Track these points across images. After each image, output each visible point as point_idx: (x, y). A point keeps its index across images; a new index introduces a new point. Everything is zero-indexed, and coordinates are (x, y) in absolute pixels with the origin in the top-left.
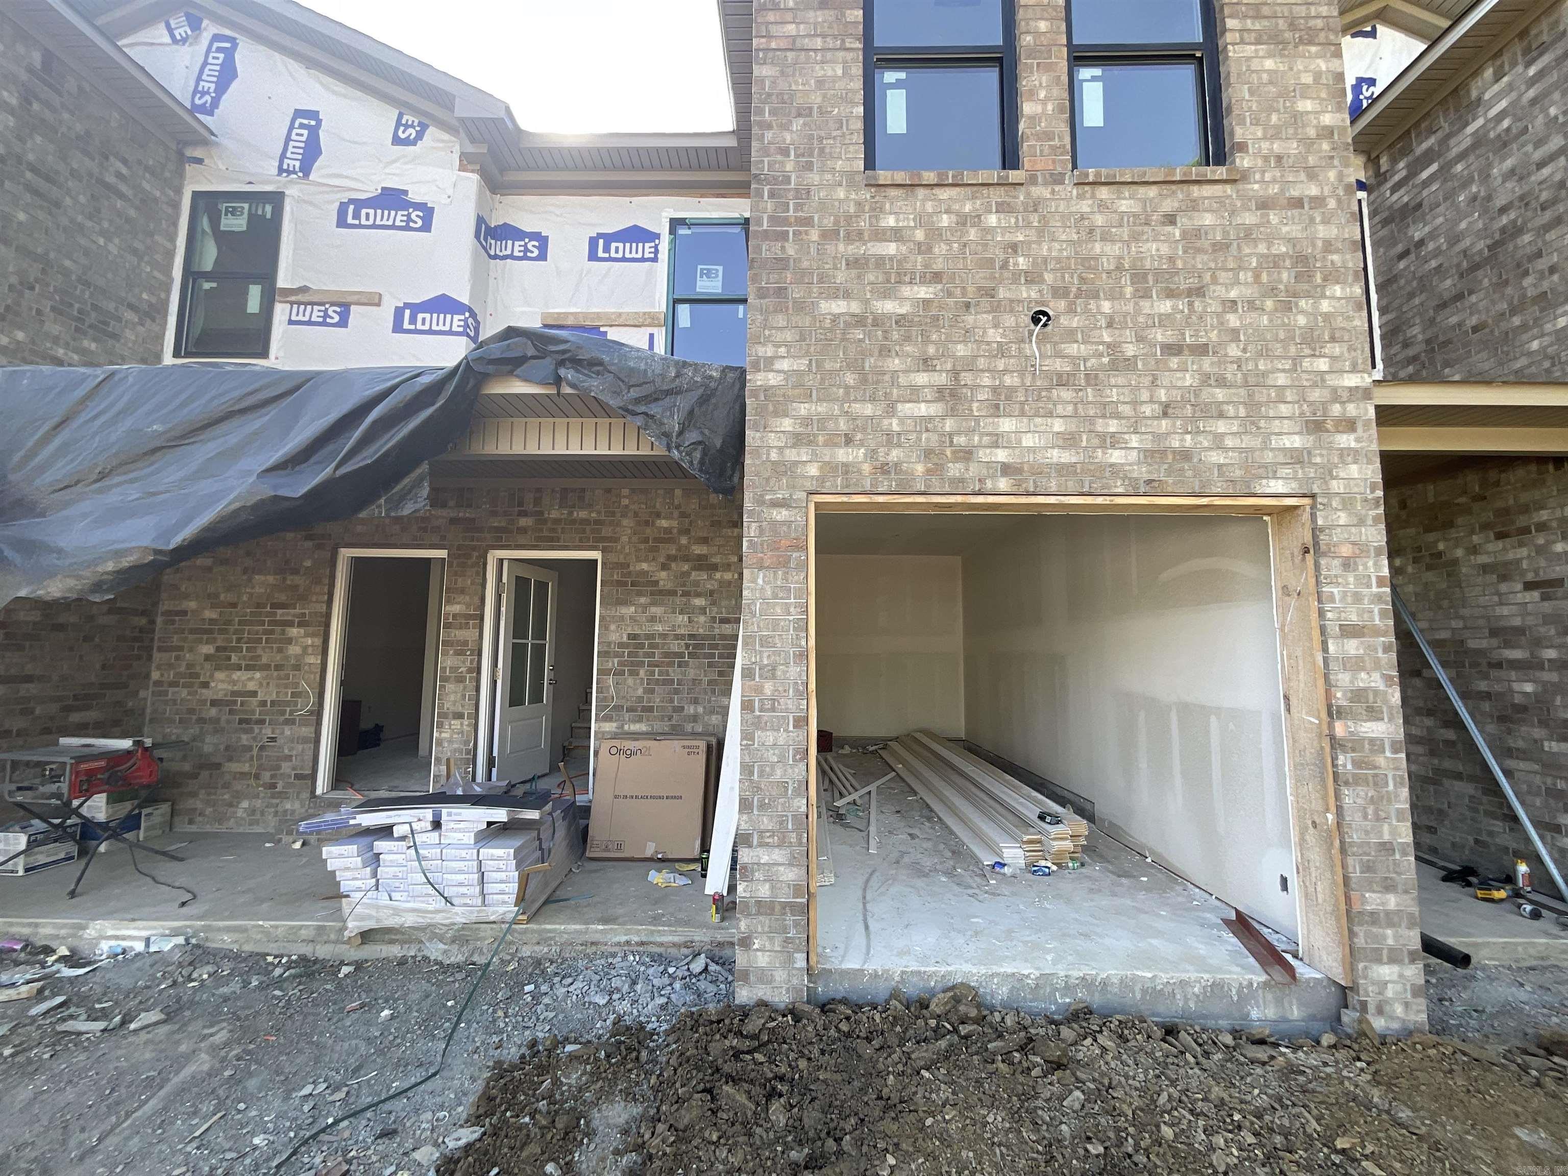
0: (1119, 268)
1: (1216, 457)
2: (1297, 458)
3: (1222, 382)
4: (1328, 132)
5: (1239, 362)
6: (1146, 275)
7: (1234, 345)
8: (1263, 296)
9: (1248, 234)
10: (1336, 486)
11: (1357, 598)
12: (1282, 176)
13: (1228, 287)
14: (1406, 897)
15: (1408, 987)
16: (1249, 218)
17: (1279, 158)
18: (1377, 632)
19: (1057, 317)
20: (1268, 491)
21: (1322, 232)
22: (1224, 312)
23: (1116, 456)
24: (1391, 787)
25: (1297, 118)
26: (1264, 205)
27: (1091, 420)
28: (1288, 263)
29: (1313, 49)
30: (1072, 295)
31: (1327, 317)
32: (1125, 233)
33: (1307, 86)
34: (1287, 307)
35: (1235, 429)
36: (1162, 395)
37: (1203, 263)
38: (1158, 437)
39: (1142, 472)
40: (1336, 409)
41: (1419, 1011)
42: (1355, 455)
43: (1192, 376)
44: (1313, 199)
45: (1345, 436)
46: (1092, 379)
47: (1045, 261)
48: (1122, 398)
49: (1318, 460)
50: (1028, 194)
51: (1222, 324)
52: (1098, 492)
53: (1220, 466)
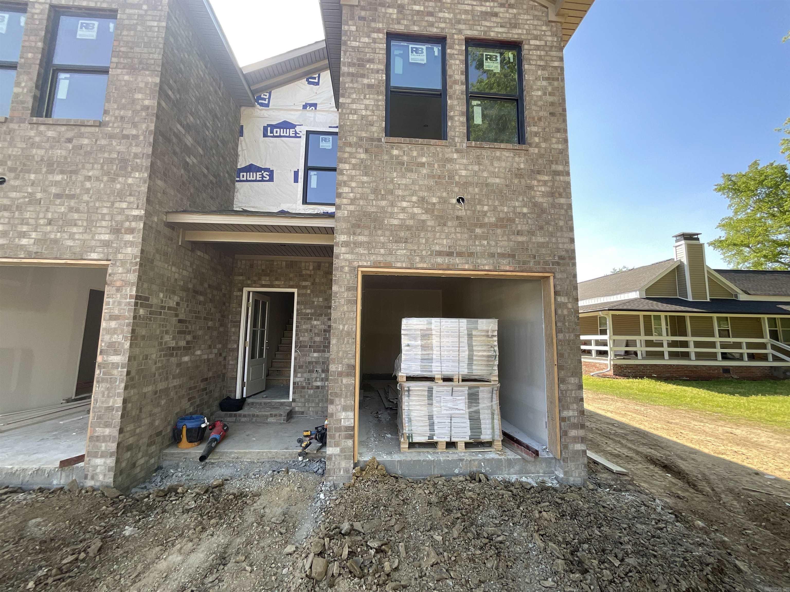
0: (42, 160)
1: (70, 243)
2: (106, 244)
3: (77, 211)
4: (147, 108)
5: (87, 203)
6: (53, 164)
7: (86, 195)
8: (103, 175)
9: (102, 149)
10: (120, 256)
11: (120, 303)
12: (122, 125)
13: (88, 171)
14: (114, 429)
15: (107, 468)
16: (103, 142)
17: (122, 118)
18: (125, 318)
19: (9, 180)
20: (89, 258)
21: (134, 150)
22: (85, 181)
23: (24, 241)
24: (118, 383)
25: (134, 101)
26: (111, 137)
27: (15, 225)
28: (117, 162)
29: (147, 73)
30: (18, 171)
31: (129, 185)
32: (47, 145)
33: (141, 88)
34: (113, 180)
35: (81, 231)
36: (50, 216)
37: (80, 160)
38: (46, 233)
39: (34, 249)
40: (127, 224)
41: (109, 478)
42: (132, 244)
43: (65, 208)
44: (133, 136)
45: (128, 236)
46: (19, 208)
47: (10, 156)
48: (31, 217)
49: (115, 245)
50: (8, 127)
51: (83, 186)
52: (12, 256)
53: (71, 246)
